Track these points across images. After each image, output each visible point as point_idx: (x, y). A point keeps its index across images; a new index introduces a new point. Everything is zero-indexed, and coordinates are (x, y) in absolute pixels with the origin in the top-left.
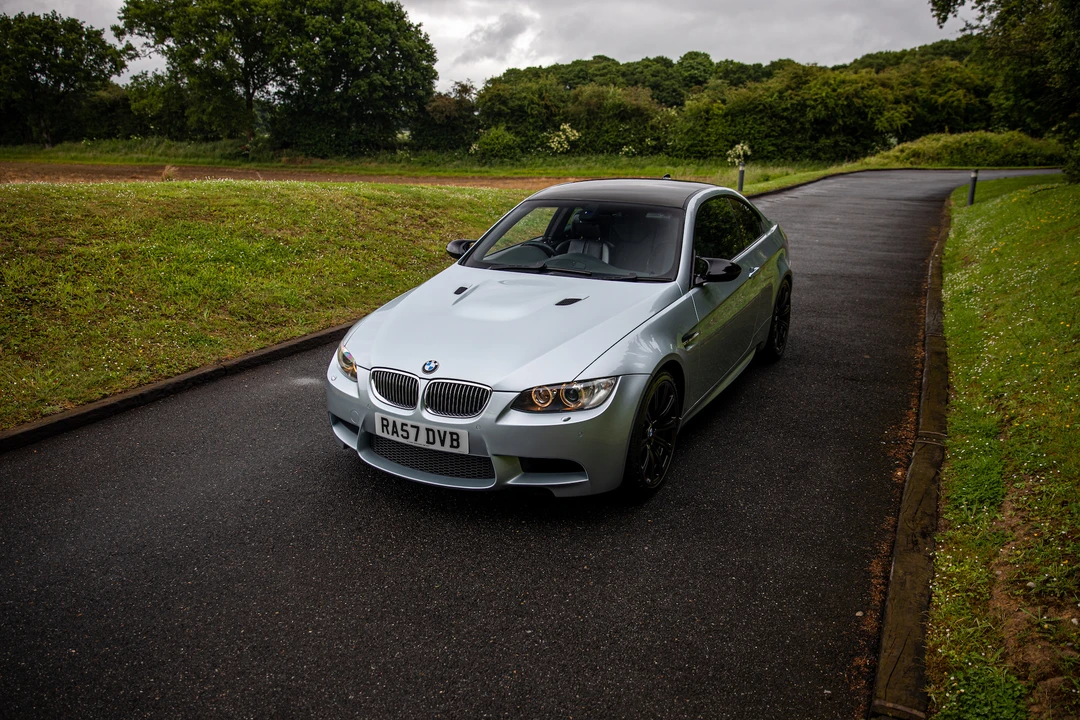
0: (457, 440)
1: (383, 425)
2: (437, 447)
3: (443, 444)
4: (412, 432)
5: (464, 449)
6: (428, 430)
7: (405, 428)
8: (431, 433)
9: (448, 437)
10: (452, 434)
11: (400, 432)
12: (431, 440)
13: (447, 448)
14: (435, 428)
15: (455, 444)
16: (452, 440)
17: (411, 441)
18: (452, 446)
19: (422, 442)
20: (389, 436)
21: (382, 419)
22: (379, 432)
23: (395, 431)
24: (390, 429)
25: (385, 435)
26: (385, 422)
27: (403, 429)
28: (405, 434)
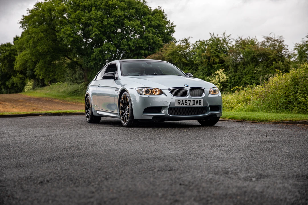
0: (201, 102)
1: (178, 103)
2: (196, 105)
3: (197, 104)
4: (188, 102)
5: (202, 105)
6: (193, 101)
7: (186, 102)
9: (198, 101)
10: (199, 101)
11: (184, 103)
12: (194, 103)
13: (198, 105)
14: (195, 100)
15: (200, 103)
16: (199, 102)
17: (188, 105)
18: (199, 104)
19: (191, 105)
20: (181, 106)
21: (178, 101)
22: (177, 105)
23: (183, 103)
24: (181, 103)
25: (179, 106)
26: (179, 102)
27: (185, 102)
28: (186, 104)
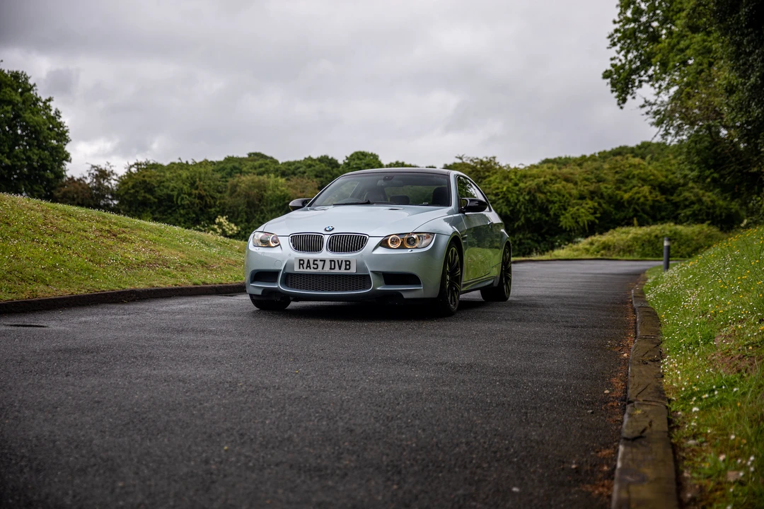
0: (349, 265)
1: (300, 264)
3: (340, 268)
4: (320, 264)
6: (331, 261)
7: (315, 262)
8: (333, 263)
9: (344, 263)
10: (346, 261)
11: (312, 266)
12: (333, 267)
13: (343, 271)
15: (348, 267)
16: (346, 265)
17: (320, 270)
18: (346, 269)
19: (327, 269)
20: (305, 270)
21: (300, 260)
22: (297, 269)
23: (308, 266)
24: (305, 266)
25: (302, 270)
26: (301, 262)
27: (314, 264)
28: (315, 266)
